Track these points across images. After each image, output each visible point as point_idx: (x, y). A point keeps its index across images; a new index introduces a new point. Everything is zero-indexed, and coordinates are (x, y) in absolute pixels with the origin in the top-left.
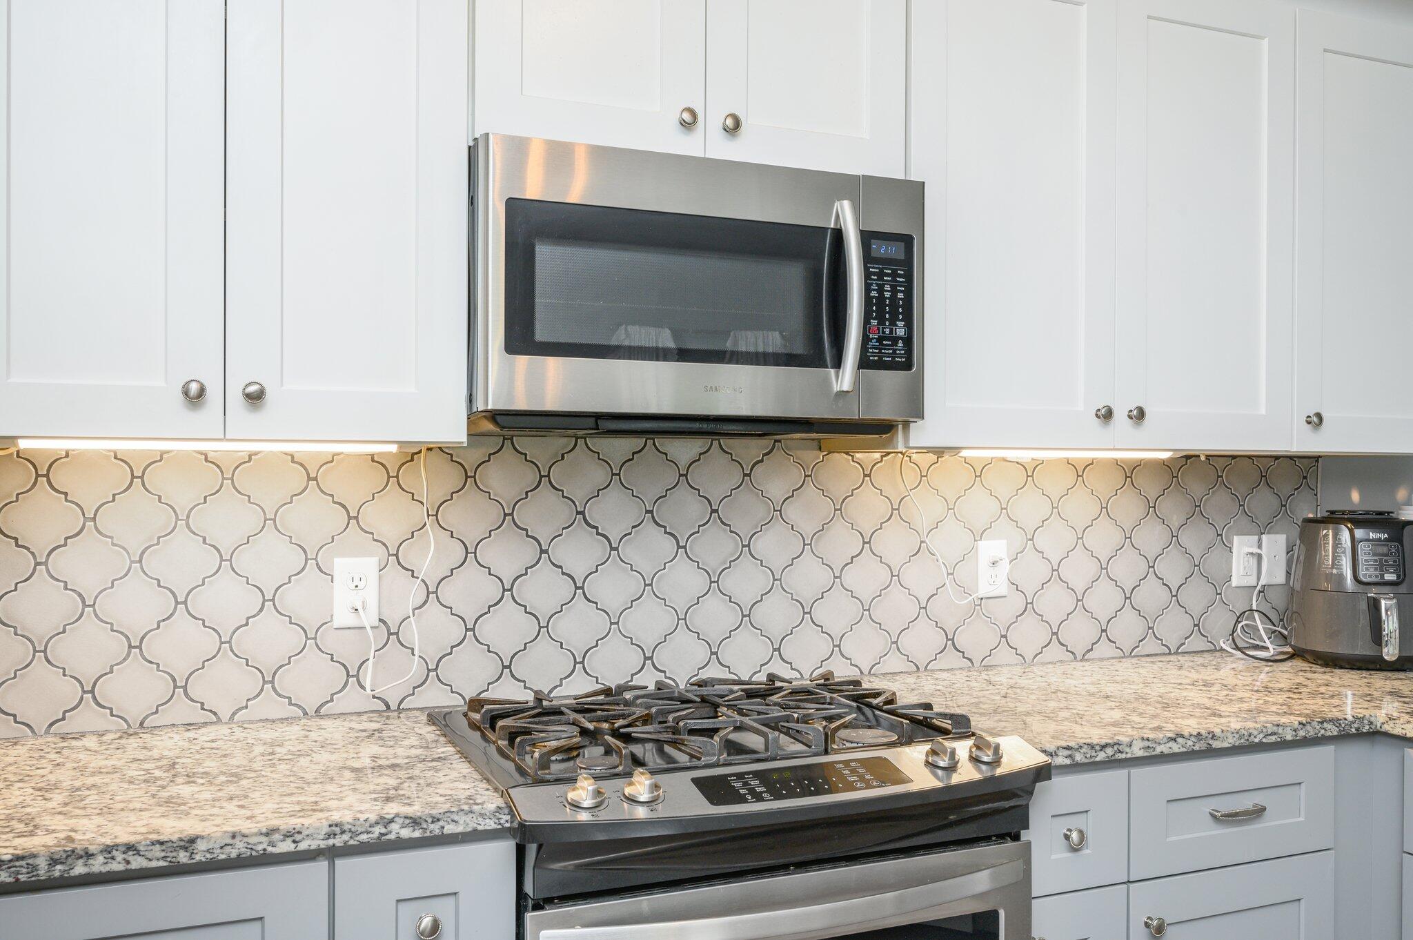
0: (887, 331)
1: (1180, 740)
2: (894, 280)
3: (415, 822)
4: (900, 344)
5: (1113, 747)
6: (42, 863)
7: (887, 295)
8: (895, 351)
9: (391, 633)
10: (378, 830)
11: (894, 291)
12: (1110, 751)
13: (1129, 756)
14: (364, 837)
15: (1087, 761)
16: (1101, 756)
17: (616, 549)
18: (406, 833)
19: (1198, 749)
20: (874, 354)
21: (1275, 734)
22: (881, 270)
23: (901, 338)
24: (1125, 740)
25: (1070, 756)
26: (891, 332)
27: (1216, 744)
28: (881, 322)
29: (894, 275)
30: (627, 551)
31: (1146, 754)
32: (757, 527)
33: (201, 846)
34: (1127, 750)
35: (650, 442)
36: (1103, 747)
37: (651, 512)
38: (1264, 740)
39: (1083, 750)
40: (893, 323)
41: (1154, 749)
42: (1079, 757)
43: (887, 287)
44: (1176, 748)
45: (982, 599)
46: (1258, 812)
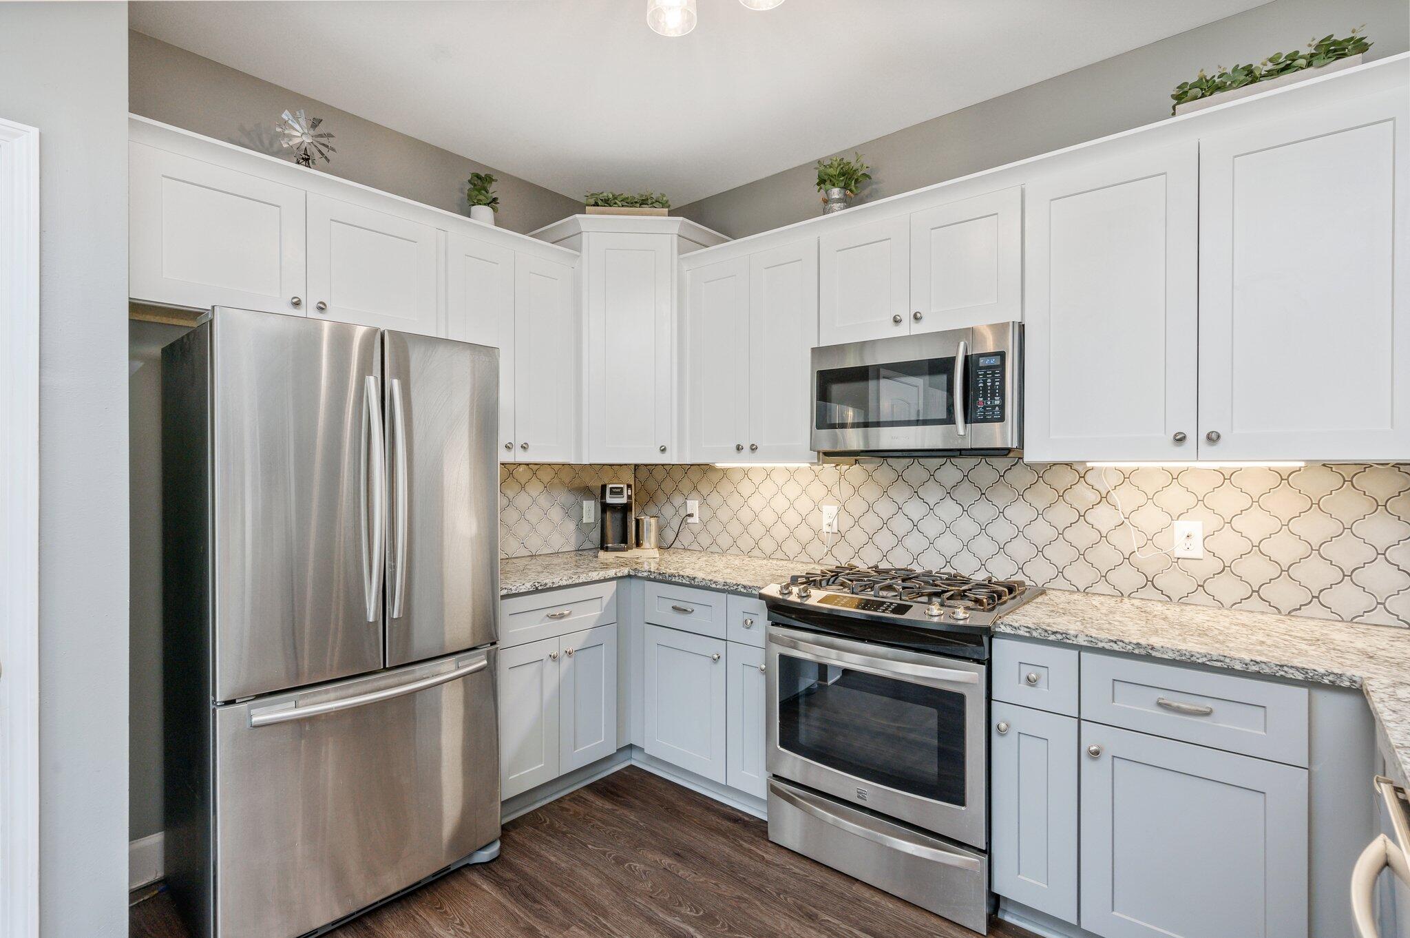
0: (989, 403)
1: (1121, 643)
2: (993, 376)
3: (745, 587)
4: (997, 408)
5: (1062, 634)
6: (667, 575)
7: (989, 384)
8: (993, 413)
9: (841, 535)
10: (735, 587)
11: (993, 382)
12: (1059, 637)
13: (1074, 642)
14: (732, 588)
15: (1041, 637)
16: (1052, 638)
17: (932, 509)
18: (742, 590)
19: (1137, 653)
20: (980, 415)
21: (1221, 661)
22: (985, 372)
23: (997, 405)
24: (1072, 632)
25: (1029, 632)
26: (991, 402)
27: (1154, 654)
28: (985, 398)
29: (993, 373)
30: (937, 510)
31: (1089, 645)
32: (1008, 503)
33: (696, 580)
34: (1074, 639)
35: (948, 460)
36: (1054, 633)
37: (949, 493)
38: (1208, 663)
39: (1038, 631)
40: (993, 398)
41: (1097, 644)
42: (1035, 634)
43: (989, 380)
44: (1116, 647)
45: (1179, 558)
46: (1207, 714)
